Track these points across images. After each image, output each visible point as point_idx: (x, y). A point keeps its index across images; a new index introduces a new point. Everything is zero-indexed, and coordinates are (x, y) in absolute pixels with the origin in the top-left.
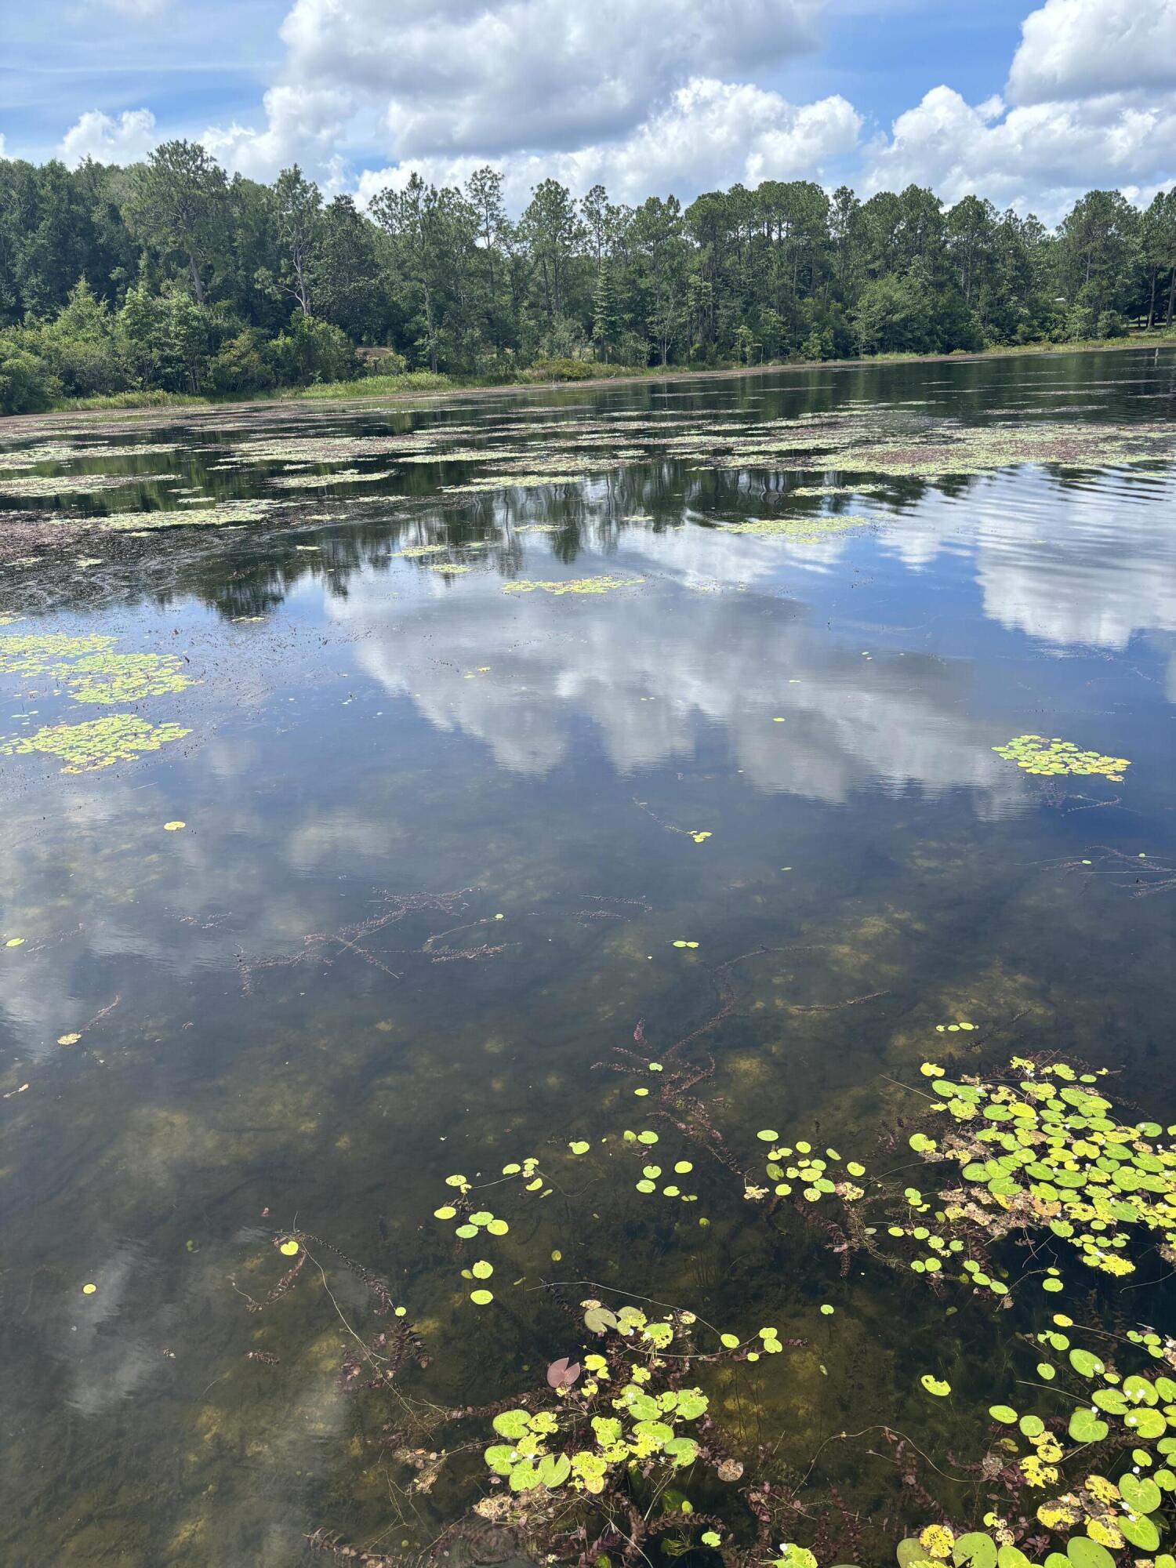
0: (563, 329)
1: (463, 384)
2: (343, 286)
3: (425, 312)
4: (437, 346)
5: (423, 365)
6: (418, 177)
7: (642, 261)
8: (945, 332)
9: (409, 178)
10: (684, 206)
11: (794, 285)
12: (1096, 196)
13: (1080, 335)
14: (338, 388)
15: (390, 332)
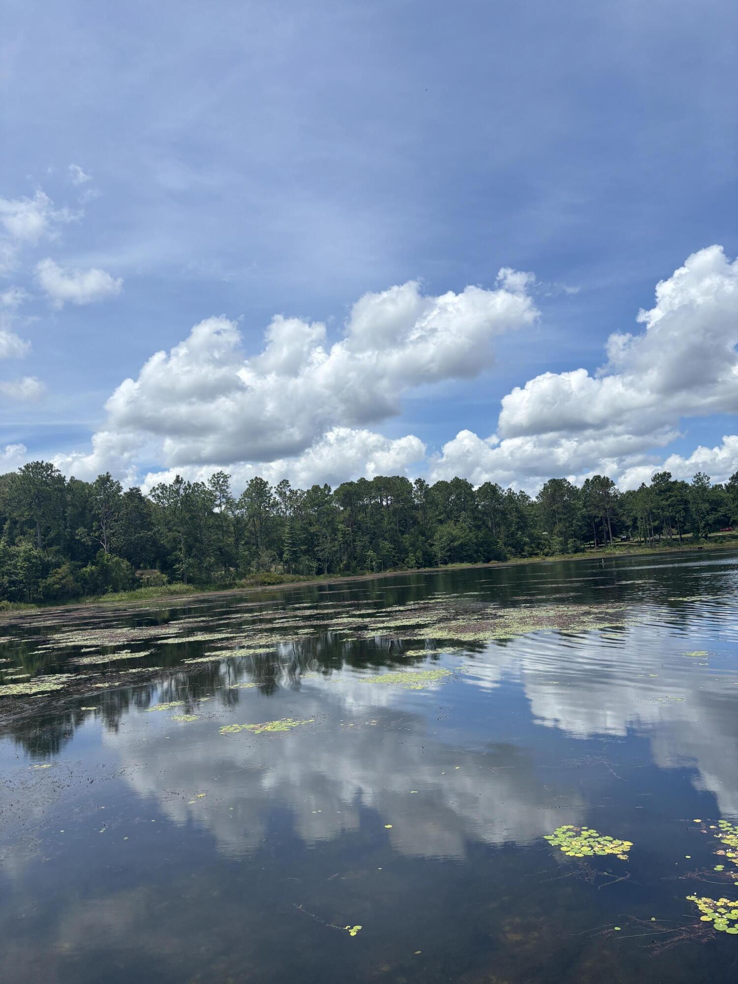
0: (265, 556)
1: (203, 590)
2: (131, 536)
3: (181, 549)
4: (187, 568)
5: (177, 579)
6: (180, 477)
7: (311, 518)
8: (485, 551)
9: (175, 478)
10: (334, 489)
11: (397, 528)
12: (553, 481)
13: (560, 552)
14: (124, 595)
15: (158, 561)
